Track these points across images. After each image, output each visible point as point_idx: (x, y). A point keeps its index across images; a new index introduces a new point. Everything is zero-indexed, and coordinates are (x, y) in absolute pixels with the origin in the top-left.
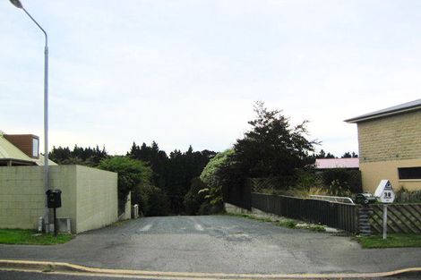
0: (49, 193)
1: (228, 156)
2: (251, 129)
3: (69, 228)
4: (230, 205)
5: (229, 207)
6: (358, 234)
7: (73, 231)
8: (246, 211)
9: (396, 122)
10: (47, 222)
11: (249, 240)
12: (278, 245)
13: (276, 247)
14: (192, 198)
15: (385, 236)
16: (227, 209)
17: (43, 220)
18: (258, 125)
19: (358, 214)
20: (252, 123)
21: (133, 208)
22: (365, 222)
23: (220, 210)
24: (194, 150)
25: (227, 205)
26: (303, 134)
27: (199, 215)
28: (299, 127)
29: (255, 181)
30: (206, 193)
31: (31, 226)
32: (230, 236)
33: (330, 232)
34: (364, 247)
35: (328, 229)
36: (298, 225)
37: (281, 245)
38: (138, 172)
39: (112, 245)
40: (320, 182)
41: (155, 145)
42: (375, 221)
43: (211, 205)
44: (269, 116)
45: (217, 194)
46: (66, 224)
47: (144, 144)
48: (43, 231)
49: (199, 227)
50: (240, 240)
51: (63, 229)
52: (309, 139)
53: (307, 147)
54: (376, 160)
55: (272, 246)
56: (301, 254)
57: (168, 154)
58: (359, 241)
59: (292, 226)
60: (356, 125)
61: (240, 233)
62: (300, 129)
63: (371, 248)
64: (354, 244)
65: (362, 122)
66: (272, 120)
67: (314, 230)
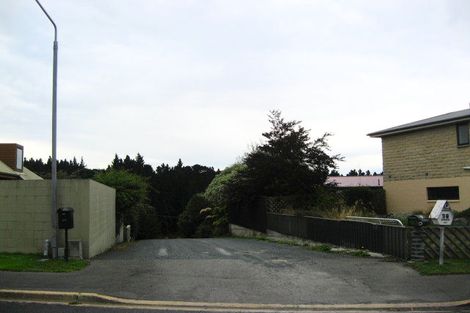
0: (60, 211)
1: (239, 172)
2: (265, 141)
3: (81, 253)
4: (237, 227)
5: (235, 229)
6: (409, 259)
7: (85, 256)
8: (259, 233)
9: (425, 137)
10: (54, 245)
11: (290, 266)
12: (325, 271)
13: (325, 274)
14: (187, 218)
15: (441, 262)
16: (233, 232)
17: (49, 243)
18: (273, 138)
19: (410, 238)
20: (267, 135)
21: (125, 230)
22: (418, 246)
23: (225, 233)
24: (184, 165)
25: (233, 226)
26: (323, 149)
27: (196, 237)
28: (319, 140)
29: (271, 199)
30: (208, 213)
31: (34, 251)
32: (267, 261)
33: (376, 258)
34: (423, 274)
35: (372, 254)
36: (333, 249)
37: (328, 271)
38: (138, 188)
39: (137, 273)
40: (342, 201)
41: (140, 158)
42: (427, 246)
43: (213, 227)
44: (286, 127)
45: (221, 214)
46: (78, 248)
47: (128, 157)
48: (50, 255)
49: (222, 251)
50: (280, 266)
51: (74, 253)
52: (330, 154)
53: (328, 163)
54: (403, 178)
55: (320, 273)
56: (355, 282)
57: (155, 169)
58: (413, 267)
59: (327, 250)
60: (380, 139)
61: (277, 258)
62: (320, 143)
63: (431, 275)
64: (409, 270)
65: (388, 136)
66: (289, 133)
67: (357, 255)
